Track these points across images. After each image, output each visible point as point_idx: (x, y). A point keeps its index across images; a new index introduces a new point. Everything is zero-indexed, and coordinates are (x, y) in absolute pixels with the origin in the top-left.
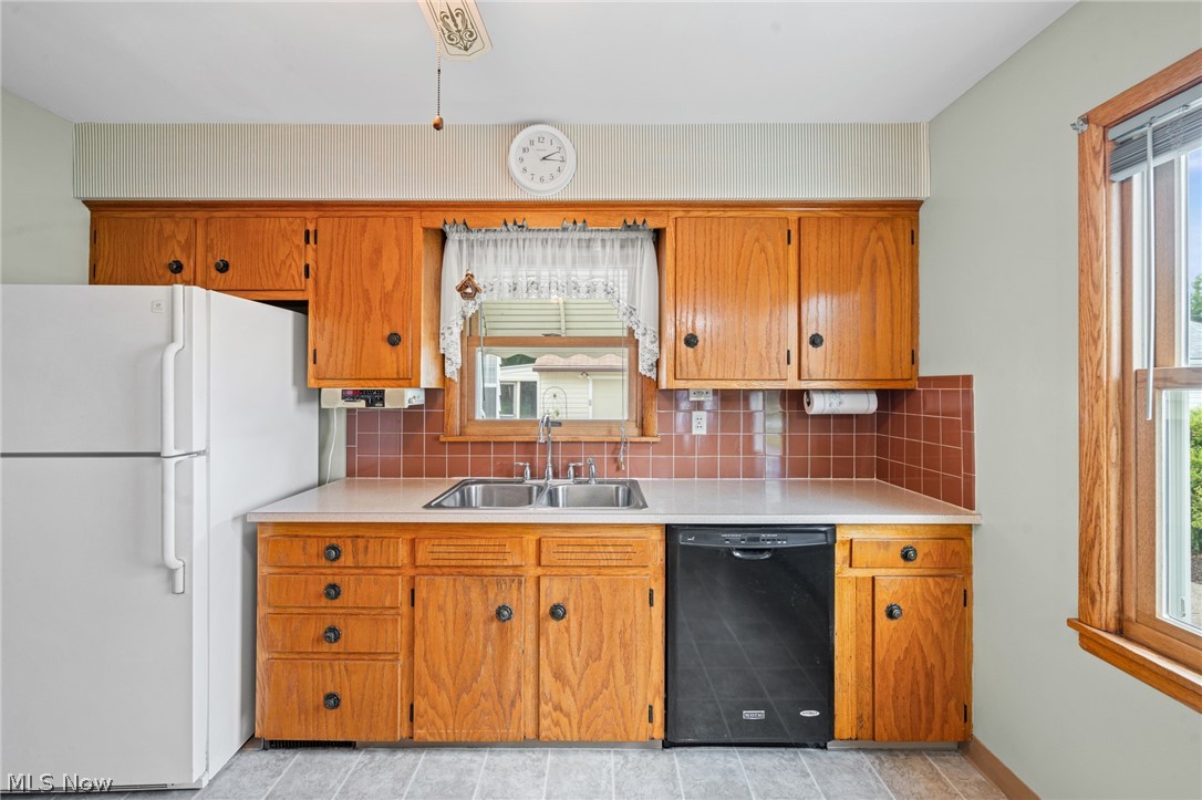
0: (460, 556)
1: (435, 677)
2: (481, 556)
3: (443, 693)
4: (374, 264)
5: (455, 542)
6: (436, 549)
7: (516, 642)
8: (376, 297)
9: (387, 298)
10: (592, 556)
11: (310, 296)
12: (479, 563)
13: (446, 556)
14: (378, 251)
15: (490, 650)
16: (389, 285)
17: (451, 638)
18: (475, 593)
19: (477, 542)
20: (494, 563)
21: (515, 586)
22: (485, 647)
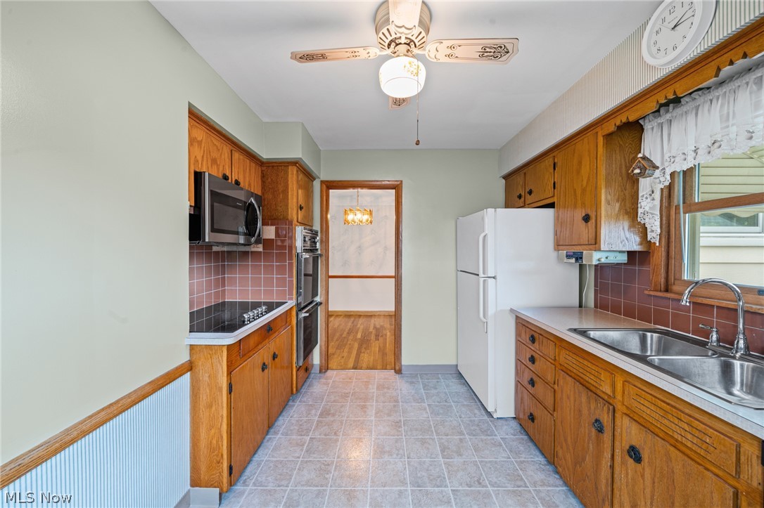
0: (578, 368)
1: (566, 440)
2: (588, 374)
3: (569, 454)
4: (578, 172)
5: (578, 358)
6: (567, 357)
7: (605, 454)
8: (579, 192)
9: (584, 191)
10: (665, 422)
11: (555, 200)
12: (587, 379)
13: (571, 364)
14: (580, 163)
15: (591, 445)
16: (585, 183)
17: (572, 421)
18: (584, 399)
19: (586, 363)
20: (595, 384)
21: (605, 408)
22: (589, 443)
